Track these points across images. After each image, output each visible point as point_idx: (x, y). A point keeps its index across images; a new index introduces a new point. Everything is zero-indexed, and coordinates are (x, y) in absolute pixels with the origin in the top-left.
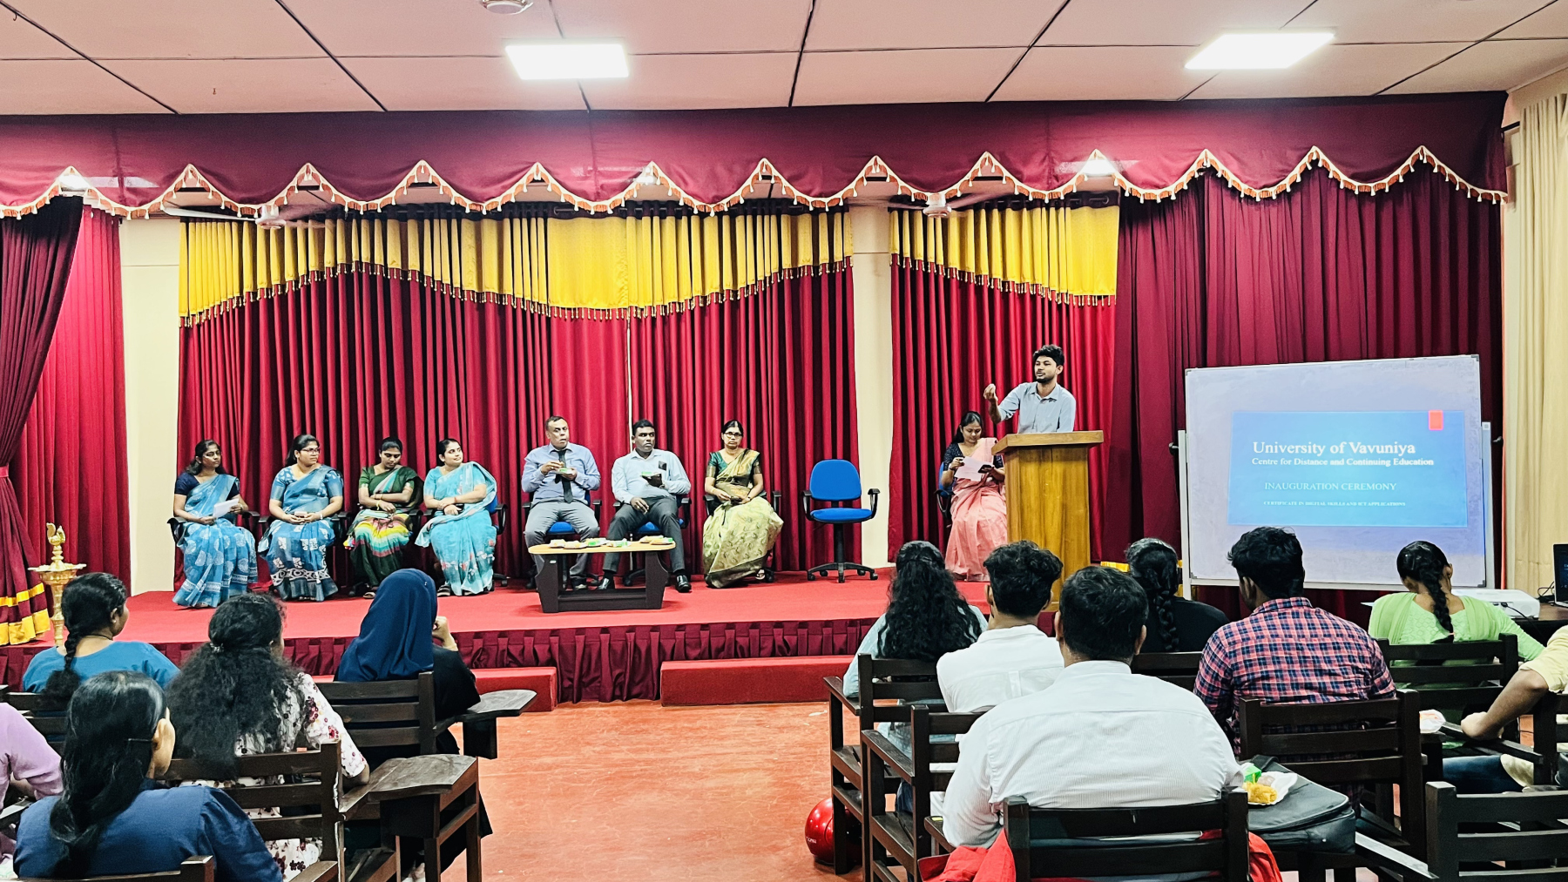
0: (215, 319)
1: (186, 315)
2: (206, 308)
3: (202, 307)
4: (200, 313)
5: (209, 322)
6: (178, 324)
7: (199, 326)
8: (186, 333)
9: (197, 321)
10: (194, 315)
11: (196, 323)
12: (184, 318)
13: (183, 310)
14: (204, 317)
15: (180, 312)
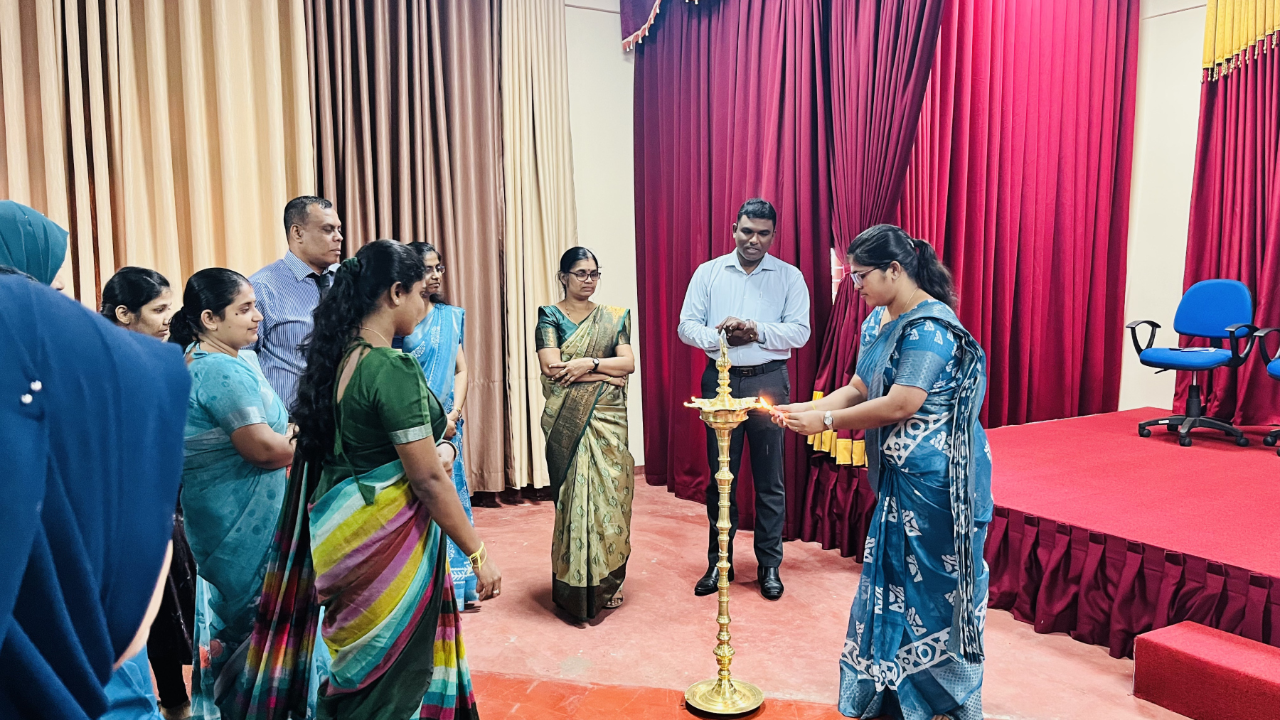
0: (1246, 66)
1: (1210, 66)
2: (1235, 52)
3: (1231, 51)
4: (1228, 61)
5: (1239, 69)
6: (1200, 78)
7: (1226, 77)
8: (1210, 89)
9: (1224, 72)
10: (1220, 65)
11: (1222, 75)
12: (1207, 69)
13: (1207, 60)
14: (1232, 66)
15: (1204, 63)
